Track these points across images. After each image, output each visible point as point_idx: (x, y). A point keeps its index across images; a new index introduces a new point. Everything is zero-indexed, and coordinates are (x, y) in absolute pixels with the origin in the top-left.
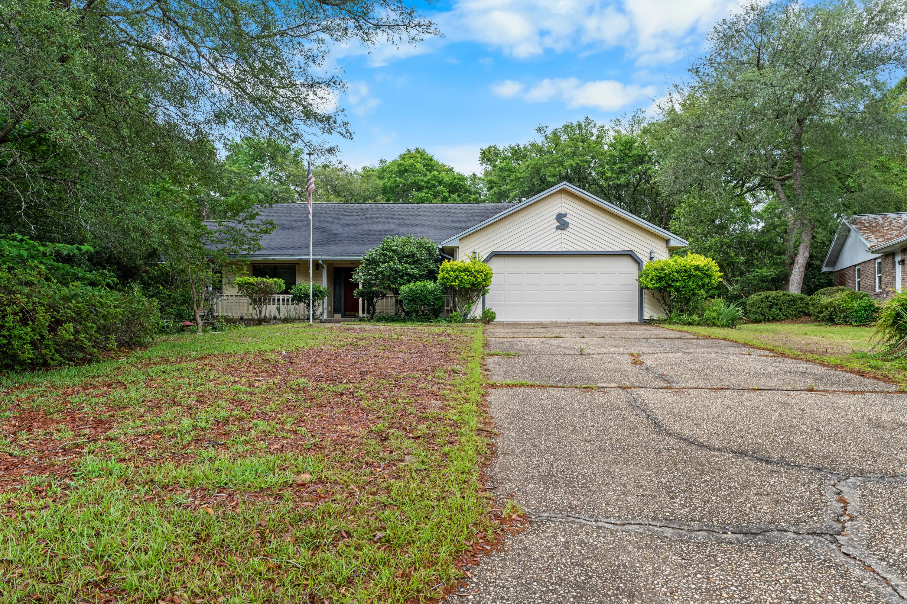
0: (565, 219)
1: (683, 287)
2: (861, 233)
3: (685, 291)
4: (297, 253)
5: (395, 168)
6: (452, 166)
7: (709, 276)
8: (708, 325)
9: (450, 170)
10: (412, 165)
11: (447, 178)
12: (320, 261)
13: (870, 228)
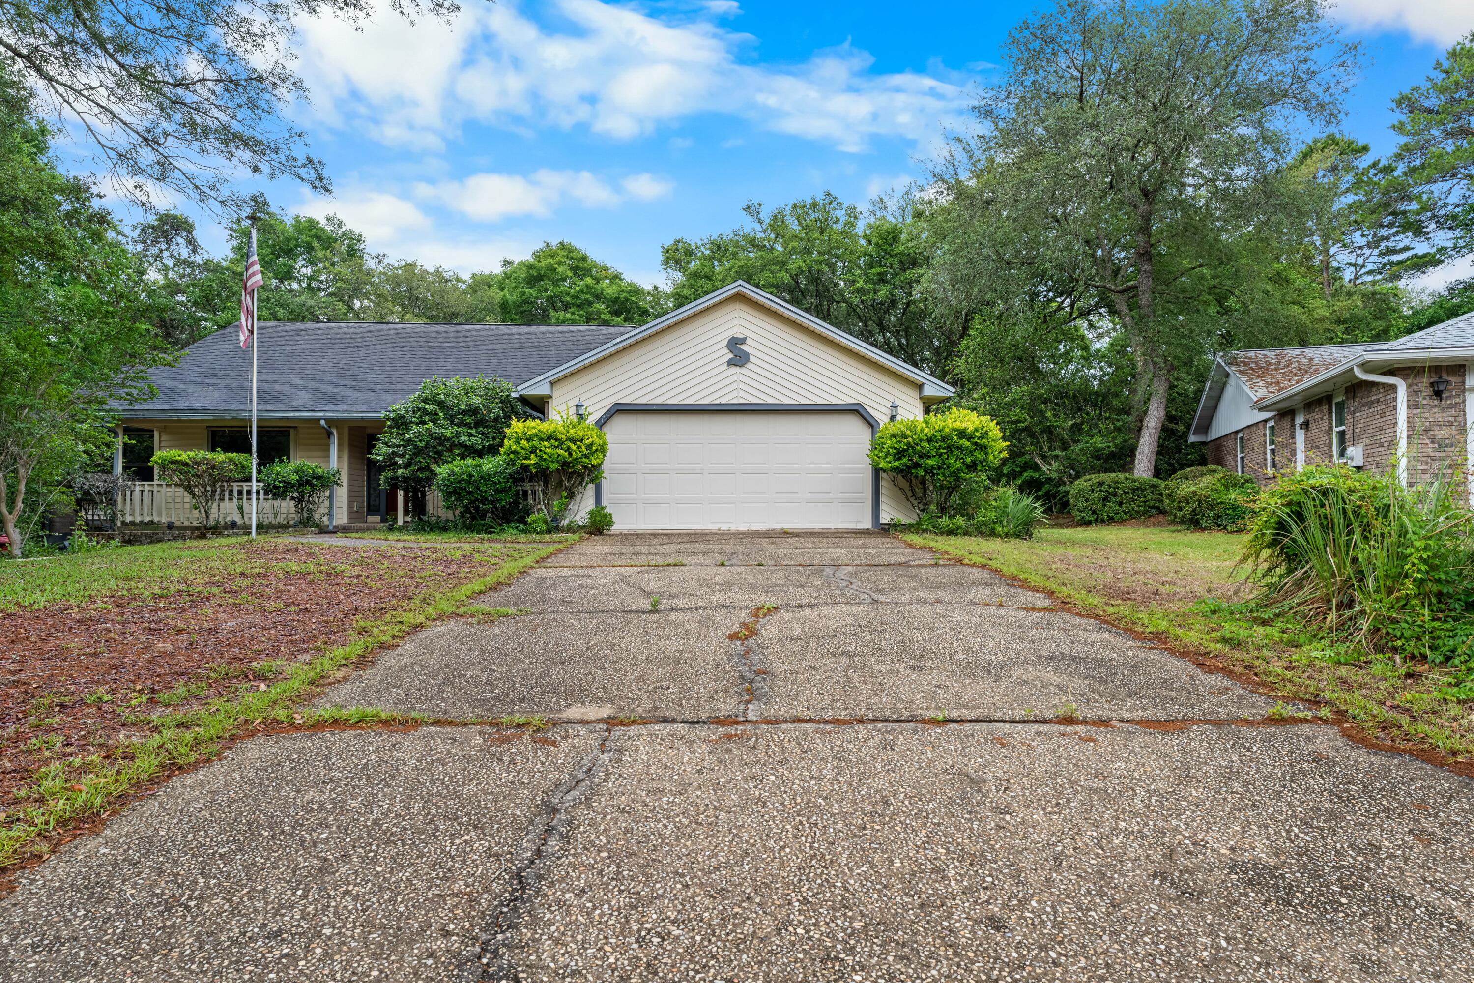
0: (742, 347)
1: (939, 468)
2: (1244, 378)
3: (943, 474)
5: (522, 274)
6: (620, 270)
7: (983, 448)
8: (982, 535)
9: (616, 277)
10: (551, 269)
11: (609, 289)
12: (323, 422)
13: (1258, 371)
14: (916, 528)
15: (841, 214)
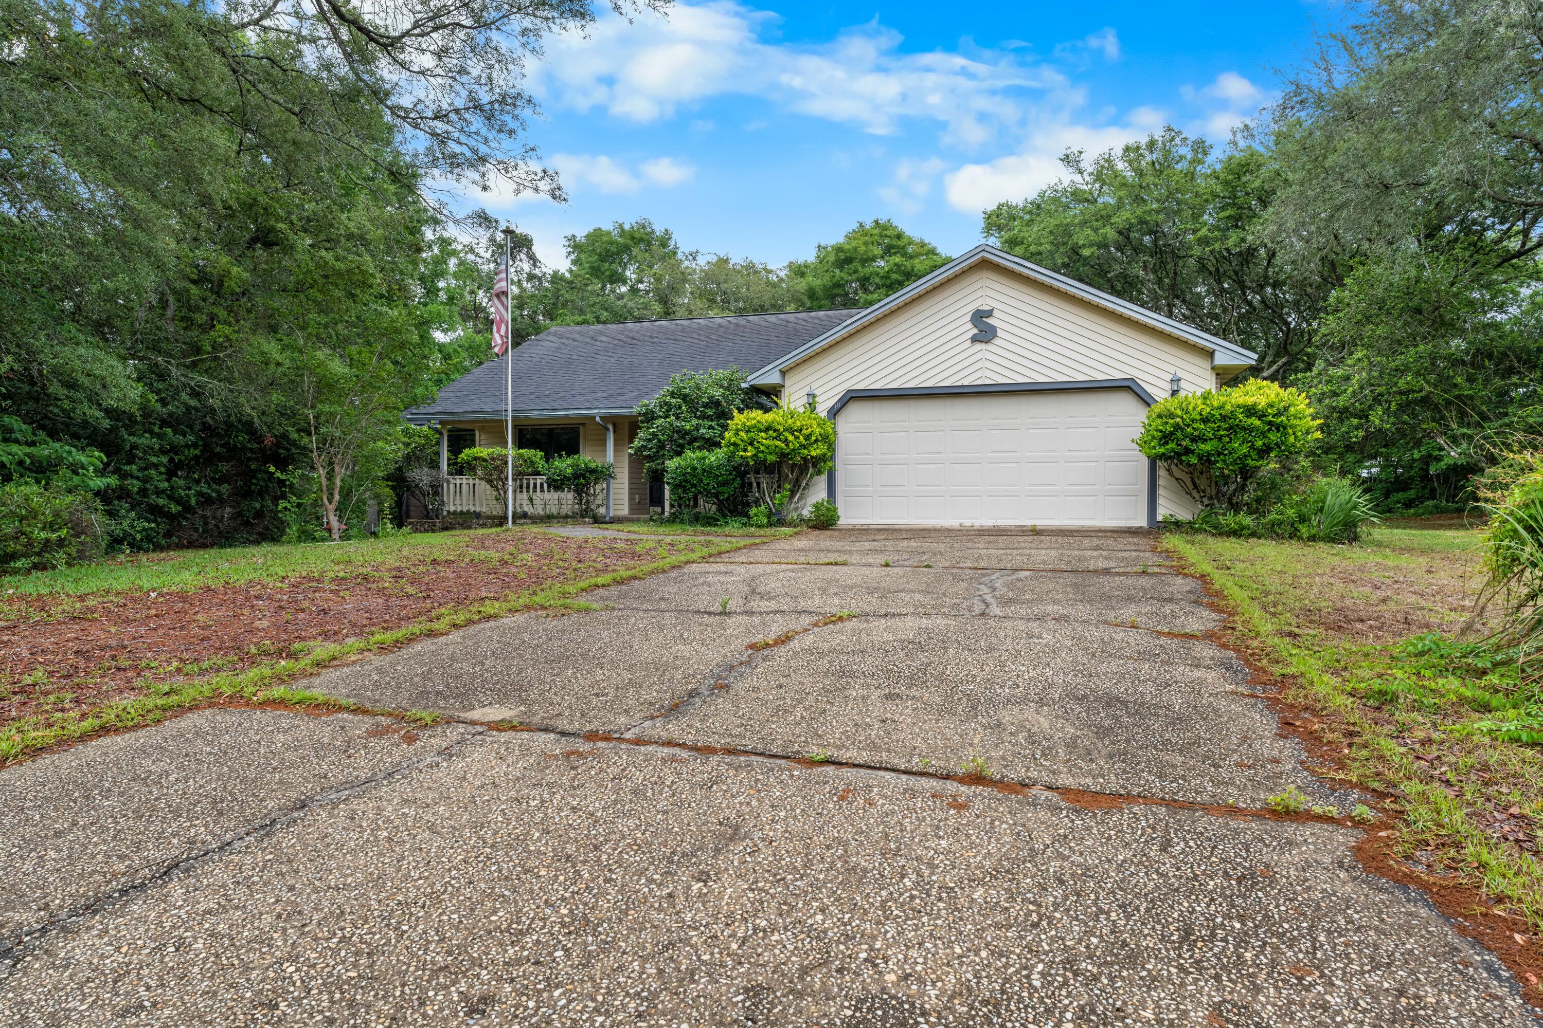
0: (990, 321)
1: (1219, 454)
3: (1224, 461)
5: (832, 258)
7: (1281, 428)
8: (1278, 537)
9: (931, 252)
10: (861, 249)
12: (598, 419)
15: (1185, 151)
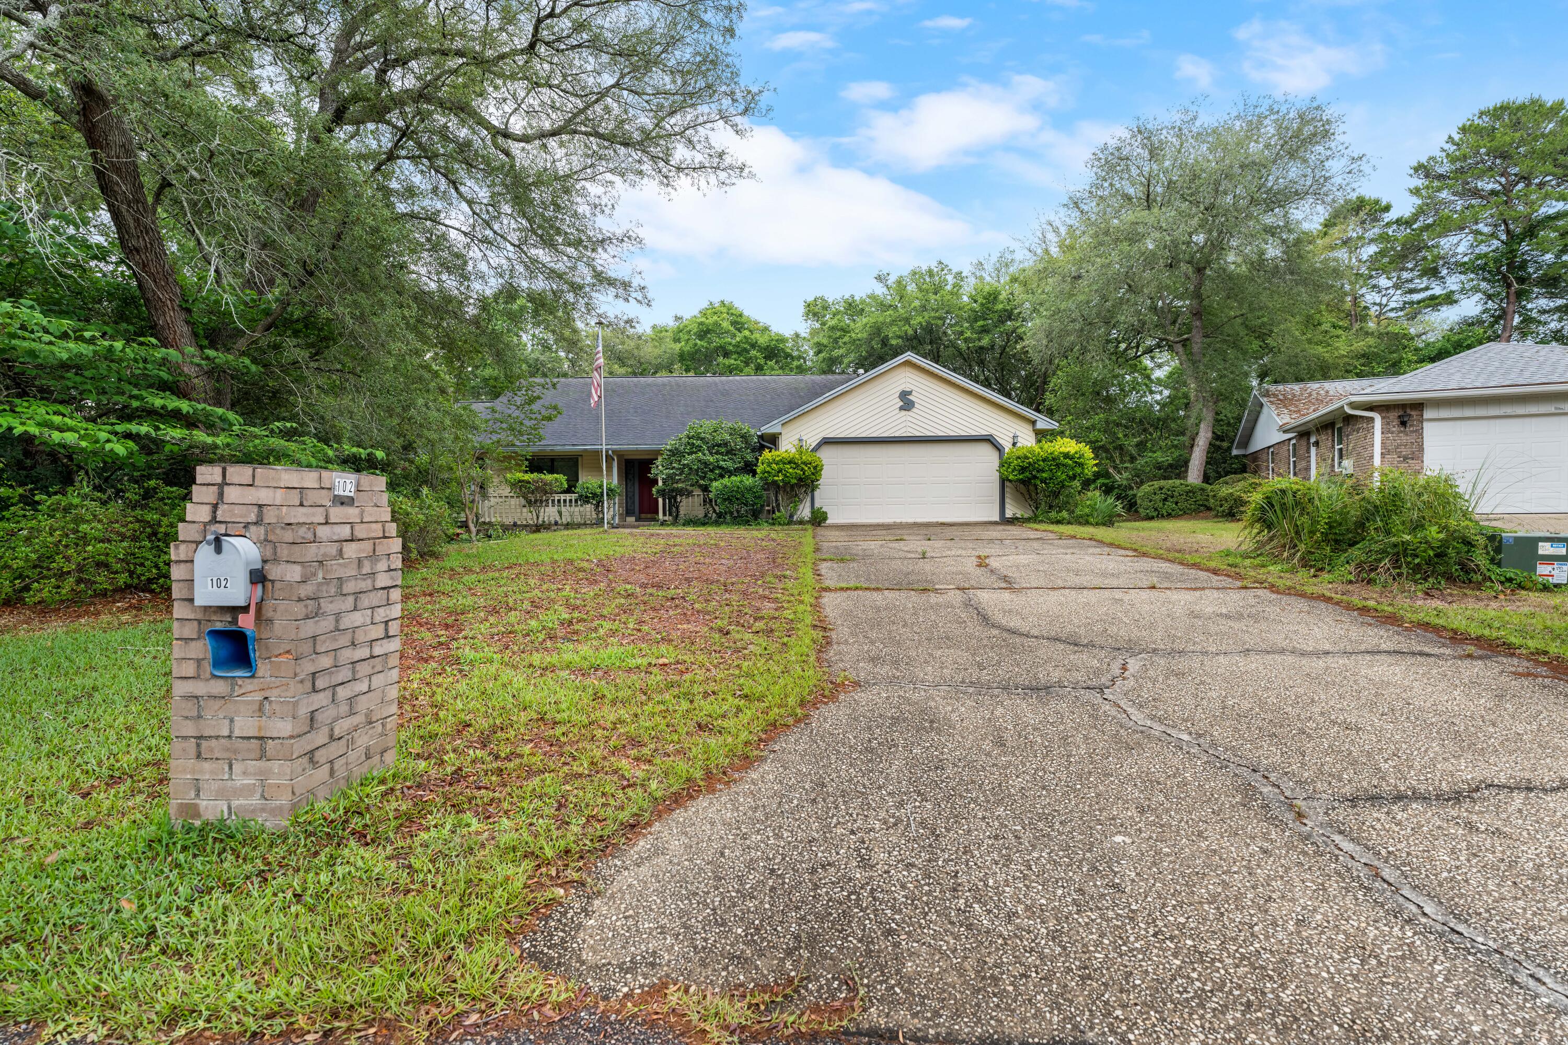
0: (910, 397)
1: (1051, 479)
2: (1273, 407)
3: (1053, 483)
4: (580, 442)
5: (694, 328)
6: (768, 323)
7: (1081, 465)
8: (1080, 524)
9: (766, 329)
10: (716, 324)
11: (762, 340)
13: (1285, 402)
14: (1034, 519)
15: (951, 278)
